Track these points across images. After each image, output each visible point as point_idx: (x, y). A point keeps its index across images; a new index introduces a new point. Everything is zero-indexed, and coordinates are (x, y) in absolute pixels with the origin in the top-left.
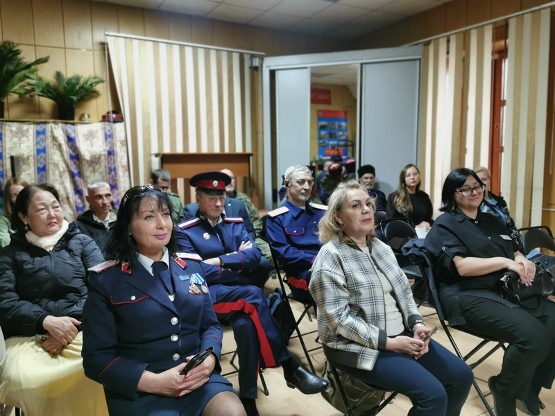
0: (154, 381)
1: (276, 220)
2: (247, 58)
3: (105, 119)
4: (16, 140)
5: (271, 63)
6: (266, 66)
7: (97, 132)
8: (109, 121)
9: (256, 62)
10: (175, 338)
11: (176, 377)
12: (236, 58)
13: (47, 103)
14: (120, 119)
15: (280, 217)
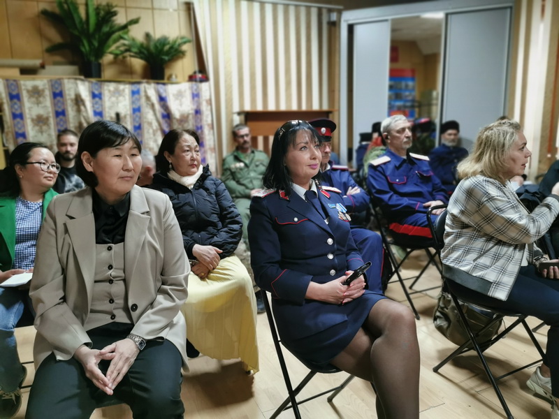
0: (321, 289)
1: (379, 169)
2: (325, 12)
3: (191, 78)
4: (114, 99)
5: (349, 17)
6: (345, 21)
7: (185, 91)
8: (196, 81)
9: (334, 17)
10: (331, 257)
11: (340, 287)
12: (314, 12)
13: (138, 63)
14: (205, 79)
15: (383, 166)
